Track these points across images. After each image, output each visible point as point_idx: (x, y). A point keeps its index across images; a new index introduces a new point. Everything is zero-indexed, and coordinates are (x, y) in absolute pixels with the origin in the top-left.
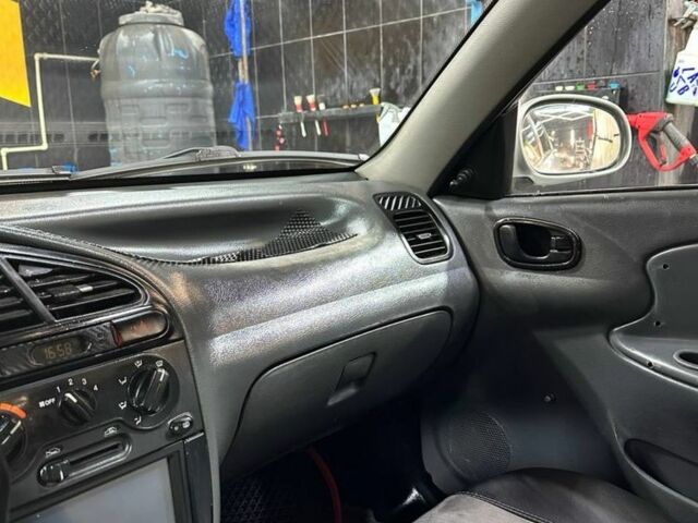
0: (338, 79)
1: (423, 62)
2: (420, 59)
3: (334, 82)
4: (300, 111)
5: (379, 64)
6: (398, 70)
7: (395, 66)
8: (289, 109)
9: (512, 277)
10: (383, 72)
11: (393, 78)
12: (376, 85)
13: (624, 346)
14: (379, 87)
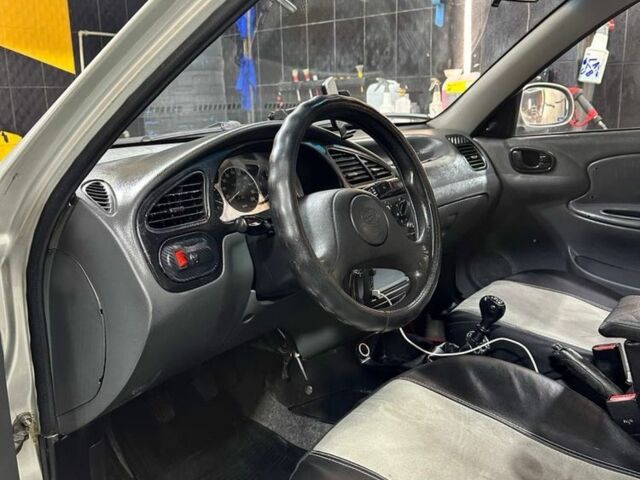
0: (328, 57)
1: (398, 46)
2: (395, 43)
3: (325, 59)
4: (296, 81)
5: (362, 46)
6: (378, 52)
7: (375, 48)
8: (286, 80)
9: (519, 178)
10: (365, 53)
11: (374, 57)
12: (360, 63)
13: (574, 209)
14: (362, 63)
